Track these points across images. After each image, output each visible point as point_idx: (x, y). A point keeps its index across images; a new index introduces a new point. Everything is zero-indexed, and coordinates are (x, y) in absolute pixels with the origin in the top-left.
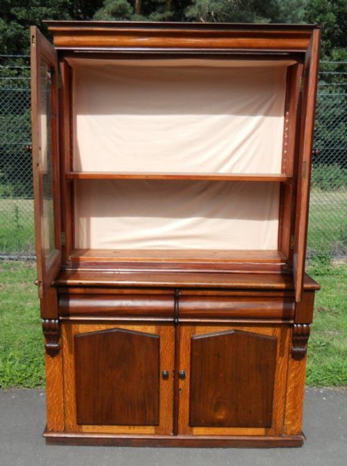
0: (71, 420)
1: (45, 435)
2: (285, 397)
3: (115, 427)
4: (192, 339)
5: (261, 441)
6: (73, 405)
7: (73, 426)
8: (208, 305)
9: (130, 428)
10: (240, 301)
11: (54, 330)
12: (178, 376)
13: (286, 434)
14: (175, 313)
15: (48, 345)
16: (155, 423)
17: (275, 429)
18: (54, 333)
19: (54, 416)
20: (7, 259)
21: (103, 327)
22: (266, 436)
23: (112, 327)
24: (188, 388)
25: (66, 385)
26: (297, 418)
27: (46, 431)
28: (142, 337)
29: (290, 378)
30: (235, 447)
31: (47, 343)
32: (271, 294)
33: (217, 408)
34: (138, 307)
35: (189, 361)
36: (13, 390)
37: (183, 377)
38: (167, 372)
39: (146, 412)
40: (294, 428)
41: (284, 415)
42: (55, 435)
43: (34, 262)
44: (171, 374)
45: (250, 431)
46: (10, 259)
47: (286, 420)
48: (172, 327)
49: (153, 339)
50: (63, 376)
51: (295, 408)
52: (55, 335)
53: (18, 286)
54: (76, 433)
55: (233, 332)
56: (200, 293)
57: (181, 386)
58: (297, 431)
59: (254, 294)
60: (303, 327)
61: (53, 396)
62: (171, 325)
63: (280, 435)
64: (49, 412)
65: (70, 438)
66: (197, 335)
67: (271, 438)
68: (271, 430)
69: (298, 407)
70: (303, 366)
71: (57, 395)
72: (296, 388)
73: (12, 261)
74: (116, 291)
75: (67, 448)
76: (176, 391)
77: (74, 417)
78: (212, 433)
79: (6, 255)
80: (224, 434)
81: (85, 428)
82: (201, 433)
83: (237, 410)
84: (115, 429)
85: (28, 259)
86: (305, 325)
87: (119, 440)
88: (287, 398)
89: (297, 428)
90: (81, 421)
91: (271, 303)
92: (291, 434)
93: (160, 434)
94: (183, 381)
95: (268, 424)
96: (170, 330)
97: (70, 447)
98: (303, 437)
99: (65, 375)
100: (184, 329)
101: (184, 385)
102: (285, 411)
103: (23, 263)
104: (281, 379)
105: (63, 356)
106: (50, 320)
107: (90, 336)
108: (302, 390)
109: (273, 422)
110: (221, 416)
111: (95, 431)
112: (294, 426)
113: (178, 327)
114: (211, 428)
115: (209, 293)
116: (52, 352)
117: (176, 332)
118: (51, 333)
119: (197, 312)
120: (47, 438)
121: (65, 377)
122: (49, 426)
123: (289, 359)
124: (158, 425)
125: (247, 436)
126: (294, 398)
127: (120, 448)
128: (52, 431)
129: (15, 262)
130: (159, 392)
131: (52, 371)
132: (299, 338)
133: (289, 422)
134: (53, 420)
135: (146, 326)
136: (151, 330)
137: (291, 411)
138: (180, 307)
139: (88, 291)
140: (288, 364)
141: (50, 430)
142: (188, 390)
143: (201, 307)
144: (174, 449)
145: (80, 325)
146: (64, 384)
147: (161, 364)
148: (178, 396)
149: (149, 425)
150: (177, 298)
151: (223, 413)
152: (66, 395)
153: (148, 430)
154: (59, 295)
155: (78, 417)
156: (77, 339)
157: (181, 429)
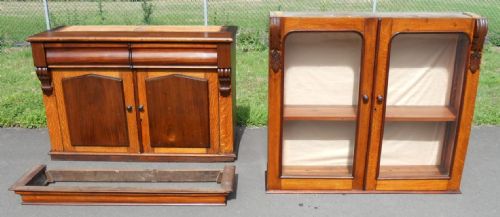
0: (68, 143)
1: (50, 153)
2: (219, 125)
4: (146, 81)
5: (203, 157)
6: (67, 132)
7: (69, 147)
9: (109, 149)
11: (46, 76)
12: (139, 110)
13: (222, 152)
14: (130, 61)
15: (43, 87)
16: (127, 144)
17: (214, 149)
19: (55, 140)
22: (207, 153)
24: (147, 118)
25: (60, 117)
26: (229, 141)
27: (51, 150)
28: (109, 81)
29: (221, 111)
31: (43, 85)
33: (169, 132)
35: (145, 98)
37: (142, 110)
38: (131, 106)
39: (118, 136)
40: (227, 149)
41: (219, 139)
42: (57, 153)
44: (134, 108)
47: (221, 142)
48: (130, 72)
49: (117, 82)
50: (58, 110)
51: (227, 133)
52: (47, 80)
54: (71, 151)
57: (142, 117)
58: (230, 150)
61: (52, 125)
62: (128, 71)
63: (218, 153)
64: (51, 137)
65: (68, 155)
66: (149, 78)
67: (211, 155)
68: (210, 149)
71: (55, 124)
72: (226, 118)
76: (139, 121)
77: (69, 140)
81: (77, 148)
82: (160, 151)
83: (183, 134)
84: (98, 149)
86: (226, 70)
88: (221, 126)
89: (230, 148)
90: (74, 144)
92: (225, 153)
93: (131, 153)
94: (143, 113)
95: (207, 145)
96: (129, 75)
100: (139, 74)
101: (144, 116)
102: (219, 136)
104: (214, 111)
105: (55, 95)
106: (41, 68)
107: (72, 80)
109: (212, 144)
110: (172, 139)
111: (85, 150)
112: (227, 147)
113: (135, 72)
114: (166, 148)
116: (47, 93)
117: (134, 77)
118: (45, 78)
119: (146, 60)
120: (52, 155)
122: (52, 147)
123: (219, 96)
124: (129, 146)
125: (193, 153)
126: (226, 126)
128: (55, 151)
130: (126, 122)
131: (49, 107)
132: (224, 80)
133: (224, 144)
134: (55, 143)
136: (115, 75)
137: (224, 136)
138: (133, 57)
139: (65, 45)
140: (219, 100)
141: (54, 149)
142: (148, 120)
147: (126, 101)
148: (141, 125)
149: (122, 146)
150: (130, 50)
151: (174, 137)
152: (62, 125)
153: (122, 149)
154: (46, 50)
155: (71, 140)
156: (64, 82)
157: (145, 148)
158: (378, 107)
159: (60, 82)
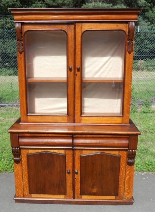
0: (27, 192)
1: (15, 198)
2: (125, 182)
3: (47, 195)
4: (81, 156)
5: (113, 202)
6: (27, 185)
7: (27, 194)
8: (88, 141)
9: (53, 196)
10: (103, 139)
11: (17, 152)
12: (74, 173)
13: (125, 199)
14: (73, 145)
15: (15, 159)
16: (64, 193)
17: (120, 197)
18: (17, 154)
19: (18, 190)
20: (8, 106)
21: (40, 151)
22: (115, 200)
23: (44, 151)
24: (80, 178)
25: (24, 176)
26: (130, 192)
27: (15, 197)
28: (58, 155)
29: (127, 174)
30: (101, 205)
31: (15, 158)
32: (117, 136)
33: (93, 187)
34: (56, 142)
35: (80, 166)
36: (3, 173)
37: (77, 173)
38: (70, 171)
39: (60, 188)
40: (129, 196)
41: (124, 190)
42: (19, 199)
43: (19, 107)
44: (71, 171)
45: (108, 197)
46: (9, 106)
47: (125, 192)
48: (72, 151)
49: (63, 156)
50: (22, 172)
51: (129, 187)
52: (17, 155)
53: (11, 119)
54: (29, 197)
55: (100, 153)
56: (84, 136)
57: (76, 177)
58: (130, 197)
59: (109, 136)
60: (132, 151)
61: (18, 181)
62: (71, 150)
63: (122, 199)
64: (16, 188)
65: (26, 200)
66: (83, 154)
67: (118, 201)
68: (118, 197)
69: (130, 187)
70: (132, 168)
71: (20, 181)
72: (130, 178)
73: (9, 107)
74: (45, 135)
75: (25, 204)
76: (74, 179)
77: (28, 190)
78: (91, 198)
79: (7, 104)
80: (96, 198)
81: (33, 195)
82: (86, 198)
83: (102, 188)
84: (47, 196)
85: (17, 106)
86: (133, 150)
87: (48, 201)
88: (126, 183)
89: (130, 196)
90: (31, 192)
91: (117, 140)
92: (127, 199)
93: (67, 199)
94: (77, 175)
96: (71, 152)
97: (26, 204)
98: (133, 200)
99: (23, 172)
100: (77, 152)
101: (78, 177)
102: (124, 189)
103: (14, 108)
104: (122, 174)
105: (22, 163)
106: (15, 148)
107: (34, 155)
108: (132, 179)
109: (119, 193)
110: (95, 191)
111: (38, 197)
112: (129, 195)
113: (74, 151)
114: (90, 196)
115: (88, 136)
116: (17, 162)
117: (73, 153)
118: (16, 153)
119: (83, 144)
120: (15, 200)
121: (23, 173)
122: (16, 194)
123: (126, 165)
124: (66, 194)
125: (107, 199)
126: (129, 183)
127: (49, 204)
128: (18, 197)
129: (11, 107)
130: (66, 180)
131: (17, 170)
132: (131, 156)
133: (127, 194)
134: (18, 192)
135: (60, 151)
136: (62, 152)
137: (128, 189)
138: (75, 142)
139: (32, 135)
140: (126, 167)
141: (17, 196)
142: (80, 179)
143: (84, 142)
144: (73, 205)
145: (29, 150)
146: (23, 176)
147: (67, 167)
148: (75, 181)
149: (62, 194)
150: (73, 138)
151: (96, 189)
152: (24, 181)
153: (61, 196)
154: (19, 137)
155: (29, 191)
156: (28, 156)
157: (76, 196)
158: (78, 73)
159: (26, 156)
